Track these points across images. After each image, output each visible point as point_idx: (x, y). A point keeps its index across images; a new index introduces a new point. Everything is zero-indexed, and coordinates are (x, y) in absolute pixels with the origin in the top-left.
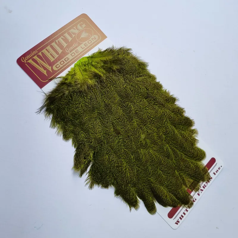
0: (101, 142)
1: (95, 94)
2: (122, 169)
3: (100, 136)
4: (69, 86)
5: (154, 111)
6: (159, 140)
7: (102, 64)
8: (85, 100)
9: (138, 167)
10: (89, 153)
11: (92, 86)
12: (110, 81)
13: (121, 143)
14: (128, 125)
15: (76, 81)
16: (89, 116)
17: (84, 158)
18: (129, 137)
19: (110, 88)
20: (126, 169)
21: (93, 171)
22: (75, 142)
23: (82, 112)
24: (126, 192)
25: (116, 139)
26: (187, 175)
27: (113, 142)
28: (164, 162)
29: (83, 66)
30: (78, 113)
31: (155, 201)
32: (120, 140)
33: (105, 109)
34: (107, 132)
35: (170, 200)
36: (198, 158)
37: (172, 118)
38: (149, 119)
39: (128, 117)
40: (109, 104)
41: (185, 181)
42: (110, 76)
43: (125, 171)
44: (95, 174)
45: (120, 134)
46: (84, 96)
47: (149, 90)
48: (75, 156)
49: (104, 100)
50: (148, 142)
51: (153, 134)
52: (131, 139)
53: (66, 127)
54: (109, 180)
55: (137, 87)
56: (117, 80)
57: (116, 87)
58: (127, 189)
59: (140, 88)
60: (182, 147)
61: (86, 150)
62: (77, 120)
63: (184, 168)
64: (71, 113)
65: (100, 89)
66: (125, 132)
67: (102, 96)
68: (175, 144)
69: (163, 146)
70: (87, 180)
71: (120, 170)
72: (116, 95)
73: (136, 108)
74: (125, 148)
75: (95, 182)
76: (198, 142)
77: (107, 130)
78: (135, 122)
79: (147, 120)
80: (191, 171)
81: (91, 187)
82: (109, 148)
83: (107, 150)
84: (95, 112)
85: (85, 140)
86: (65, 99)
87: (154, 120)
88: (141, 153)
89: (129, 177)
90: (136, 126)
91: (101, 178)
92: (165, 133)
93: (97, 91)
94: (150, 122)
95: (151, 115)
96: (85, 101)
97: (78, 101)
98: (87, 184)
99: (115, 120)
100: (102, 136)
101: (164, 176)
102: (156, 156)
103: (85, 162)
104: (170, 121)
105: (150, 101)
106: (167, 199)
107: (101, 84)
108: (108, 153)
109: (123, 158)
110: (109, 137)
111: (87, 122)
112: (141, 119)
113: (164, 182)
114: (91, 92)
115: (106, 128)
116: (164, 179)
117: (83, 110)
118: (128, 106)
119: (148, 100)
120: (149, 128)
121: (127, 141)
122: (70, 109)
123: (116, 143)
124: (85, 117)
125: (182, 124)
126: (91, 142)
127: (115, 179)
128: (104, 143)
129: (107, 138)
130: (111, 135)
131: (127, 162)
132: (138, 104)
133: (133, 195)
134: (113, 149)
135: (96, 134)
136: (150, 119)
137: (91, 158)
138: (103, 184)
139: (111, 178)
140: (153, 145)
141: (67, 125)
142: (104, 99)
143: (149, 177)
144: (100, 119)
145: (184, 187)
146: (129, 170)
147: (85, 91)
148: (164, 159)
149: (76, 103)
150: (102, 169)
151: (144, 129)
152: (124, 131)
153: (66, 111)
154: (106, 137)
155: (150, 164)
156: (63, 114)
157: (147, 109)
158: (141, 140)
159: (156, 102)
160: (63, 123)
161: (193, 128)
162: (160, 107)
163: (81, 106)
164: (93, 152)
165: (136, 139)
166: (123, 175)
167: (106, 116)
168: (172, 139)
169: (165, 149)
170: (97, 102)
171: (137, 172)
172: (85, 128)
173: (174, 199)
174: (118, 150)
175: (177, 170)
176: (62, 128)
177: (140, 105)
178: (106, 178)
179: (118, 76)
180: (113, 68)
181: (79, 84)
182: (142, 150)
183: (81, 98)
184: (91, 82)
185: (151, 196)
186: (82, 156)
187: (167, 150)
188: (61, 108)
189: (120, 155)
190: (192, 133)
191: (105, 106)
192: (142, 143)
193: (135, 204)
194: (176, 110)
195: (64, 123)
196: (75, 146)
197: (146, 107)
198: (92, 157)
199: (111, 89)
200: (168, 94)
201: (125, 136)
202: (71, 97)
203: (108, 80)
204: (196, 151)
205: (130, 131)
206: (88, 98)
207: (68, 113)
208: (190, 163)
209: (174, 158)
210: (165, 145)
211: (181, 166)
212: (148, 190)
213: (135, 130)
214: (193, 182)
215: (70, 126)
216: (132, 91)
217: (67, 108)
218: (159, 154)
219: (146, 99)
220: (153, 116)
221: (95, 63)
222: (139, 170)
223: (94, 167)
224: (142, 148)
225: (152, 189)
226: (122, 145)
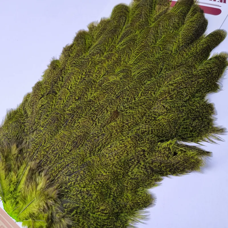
0: (139, 135)
1: (60, 169)
2: (174, 90)
3: (129, 139)
4: (52, 221)
5: (72, 76)
6: (113, 57)
7: (12, 173)
8: (72, 184)
9: (161, 71)
10: (164, 148)
11: (48, 180)
12: (37, 152)
13: (131, 103)
14: (99, 103)
15: (43, 211)
16: (98, 170)
17: (174, 155)
18: (119, 96)
19: (47, 149)
20: (172, 85)
21: (193, 135)
22: (151, 182)
23: (95, 183)
24: (207, 74)
25: (127, 113)
26: (152, 13)
27: (133, 116)
28: (142, 42)
29: (18, 205)
30: (97, 190)
31: (205, 35)
32: (127, 107)
33: (83, 145)
34: (119, 130)
35: (196, 15)
36: (125, 11)
37: (77, 54)
38: (84, 80)
39: (88, 108)
40: (73, 142)
41: (161, 13)
42: (30, 154)
43: (175, 85)
44: (198, 131)
45: (117, 110)
46: (66, 188)
47: (42, 93)
48: (177, 175)
49: (68, 151)
50: (119, 70)
51: (106, 67)
52: (120, 93)
53: (128, 206)
54: (198, 105)
55: (41, 110)
56: (34, 143)
57: (45, 140)
58: (202, 74)
59: (42, 106)
60: (115, 31)
61: (161, 157)
62: (111, 189)
63: (144, 19)
64: (101, 204)
65: (51, 165)
66: (112, 104)
67: (62, 158)
68: (113, 39)
69: (120, 50)
70: (213, 142)
71: (175, 91)
72: (58, 137)
73: (72, 101)
74: (138, 95)
75: (210, 127)
76: (104, 18)
77: (115, 131)
78: (92, 96)
79: (87, 81)
80: (145, 10)
81: (221, 131)
82: (144, 119)
83: (149, 122)
84: (90, 160)
85: (143, 163)
86: (78, 221)
87: (85, 73)
88: (138, 73)
89: (182, 76)
90: (98, 92)
91: (200, 118)
92: (100, 54)
93: (55, 168)
94: (89, 77)
95: (78, 79)
96: (74, 183)
97: (77, 196)
98: (218, 139)
99: (96, 124)
100: (128, 137)
101: (163, 37)
102: (138, 54)
103: (181, 150)
104: (82, 55)
105: (58, 87)
106: (195, 20)
107: (44, 165)
108: (153, 118)
109: (154, 93)
110: (127, 124)
111: (110, 170)
112: (87, 89)
113: (171, 33)
114: (59, 178)
115: (113, 134)
116: (168, 35)
117: (90, 182)
118: (70, 114)
119: (57, 90)
120: (97, 75)
121: (126, 97)
122: (93, 208)
123: (133, 112)
124: (102, 175)
125: (84, 40)
126: (144, 151)
127: (194, 96)
128: (139, 130)
129: (129, 127)
130: (121, 123)
131: (160, 87)
132: (65, 101)
133: (209, 64)
134: (143, 113)
135: (126, 146)
136: (85, 78)
137: (171, 144)
138: (208, 112)
139: (194, 102)
140: (122, 62)
141: (126, 206)
142: (66, 152)
143: (172, 52)
144: (101, 148)
145: (169, 11)
146: (170, 80)
147: (57, 189)
148: (139, 44)
149: (81, 198)
150: (184, 120)
151: (101, 80)
152: (111, 106)
153: (99, 213)
154: (127, 129)
155: (152, 56)
156: (107, 219)
157: (71, 87)
158: (119, 79)
159: (58, 80)
160: (123, 215)
161: (87, 30)
162: (65, 72)
163: (84, 187)
164: (159, 143)
165: (119, 86)
166: (182, 85)
167: (93, 140)
168: (106, 44)
169: (124, 46)
170: (72, 162)
171: (170, 71)
172: (121, 170)
173: (192, 12)
174: (144, 104)
175: (149, 26)
176: (133, 214)
177: (66, 98)
178: (197, 110)
179: (27, 143)
180: (15, 154)
181: (47, 204)
182: (134, 74)
183: (71, 191)
184: (41, 183)
185: (200, 42)
186: (172, 160)
187: (125, 44)
188: (97, 224)
189: (150, 100)
190: (93, 28)
191: (78, 147)
192: (123, 76)
193: (221, 58)
194: (66, 53)
195: (122, 212)
196: (159, 180)
197: (68, 89)
198: (168, 143)
199: (49, 147)
200: (46, 71)
201: (118, 102)
202: (71, 211)
203: (35, 157)
204: (116, 16)
205: (109, 98)
206: (69, 179)
207: (102, 210)
208: (134, 15)
209: (134, 34)
210: (118, 48)
211: (142, 23)
212: (192, 48)
213: (105, 91)
214: (159, 4)
215: (125, 200)
216: (47, 115)
217: (94, 213)
218: (133, 52)
219: (56, 94)
220: (79, 75)
221: (12, 186)
222: (165, 69)
223: (184, 135)
224: (131, 74)
225: (189, 44)
226: (133, 101)
